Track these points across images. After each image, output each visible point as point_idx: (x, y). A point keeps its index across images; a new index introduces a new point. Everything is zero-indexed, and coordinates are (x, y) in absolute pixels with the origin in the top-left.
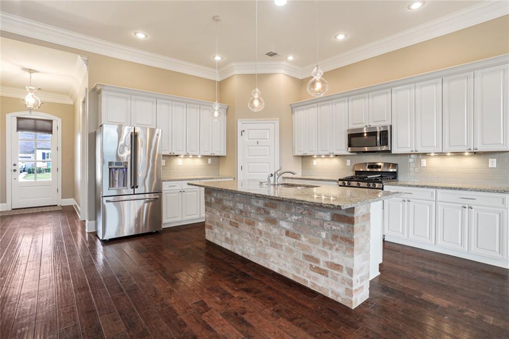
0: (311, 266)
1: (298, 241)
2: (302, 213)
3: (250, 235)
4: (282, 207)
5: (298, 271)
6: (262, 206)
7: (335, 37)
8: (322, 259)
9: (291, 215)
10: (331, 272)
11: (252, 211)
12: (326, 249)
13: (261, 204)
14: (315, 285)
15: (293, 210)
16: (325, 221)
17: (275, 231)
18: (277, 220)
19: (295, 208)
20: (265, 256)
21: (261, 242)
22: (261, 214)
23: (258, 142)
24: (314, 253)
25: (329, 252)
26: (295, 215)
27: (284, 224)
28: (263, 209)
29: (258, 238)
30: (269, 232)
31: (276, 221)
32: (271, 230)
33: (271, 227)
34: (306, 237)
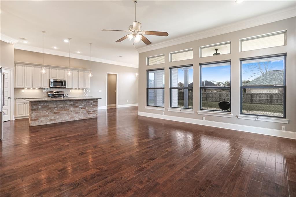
0: (89, 113)
1: (85, 109)
2: (86, 103)
3: (66, 114)
4: (80, 102)
5: (85, 116)
8: (91, 111)
9: (83, 104)
10: (93, 113)
11: (67, 106)
12: (92, 108)
13: (72, 103)
14: (89, 117)
15: (84, 102)
16: (92, 103)
17: (77, 109)
18: (78, 106)
20: (73, 117)
21: (72, 114)
22: (71, 106)
24: (89, 110)
25: (93, 109)
27: (81, 106)
29: (70, 113)
30: (75, 110)
33: (76, 108)
34: (87, 107)
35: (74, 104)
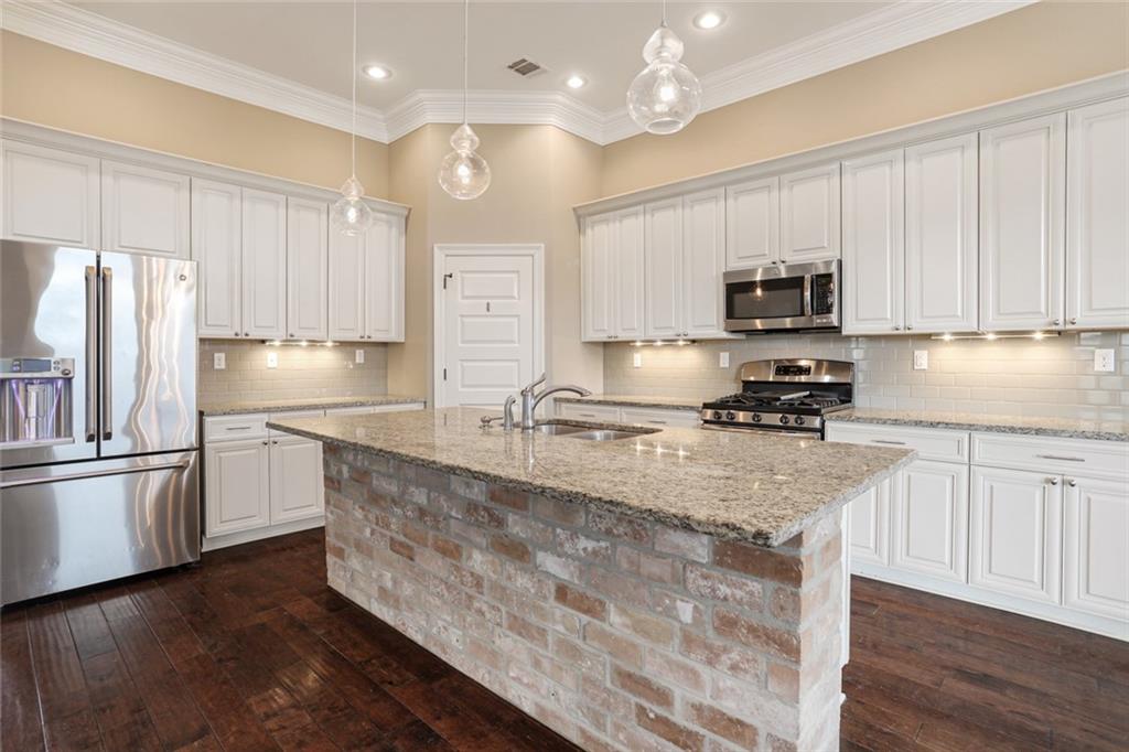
0: (642, 711)
1: (596, 621)
2: (609, 532)
3: (449, 587)
4: (545, 506)
5: (598, 722)
6: (482, 499)
7: (695, 22)
8: (681, 693)
9: (574, 535)
10: (712, 742)
11: (453, 514)
12: (695, 662)
13: (477, 492)
15: (581, 520)
16: (689, 563)
17: (522, 581)
18: (530, 549)
19: (587, 514)
20: (494, 657)
21: (480, 612)
22: (480, 525)
23: (488, 304)
24: (650, 670)
25: (706, 673)
26: (587, 537)
27: (549, 562)
28: (485, 509)
29: (470, 597)
30: (504, 583)
31: (527, 552)
32: (509, 578)
33: (510, 568)
34: (623, 611)
35: (498, 510)
